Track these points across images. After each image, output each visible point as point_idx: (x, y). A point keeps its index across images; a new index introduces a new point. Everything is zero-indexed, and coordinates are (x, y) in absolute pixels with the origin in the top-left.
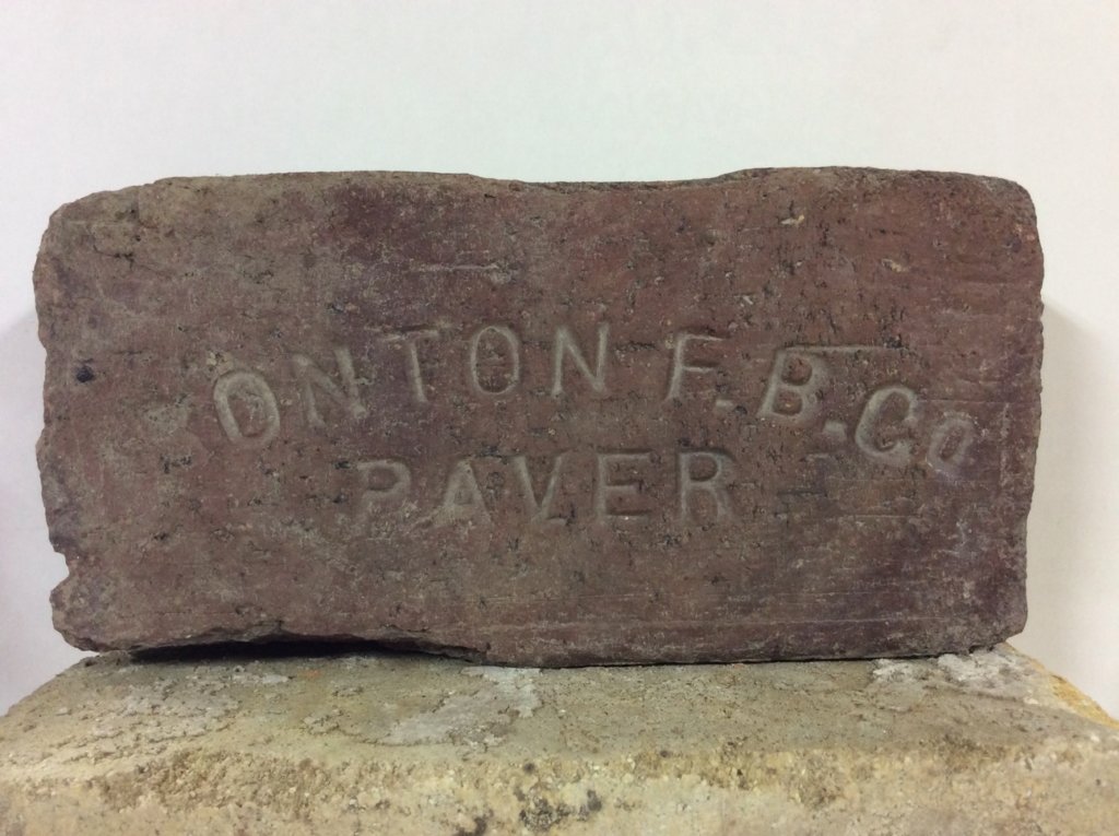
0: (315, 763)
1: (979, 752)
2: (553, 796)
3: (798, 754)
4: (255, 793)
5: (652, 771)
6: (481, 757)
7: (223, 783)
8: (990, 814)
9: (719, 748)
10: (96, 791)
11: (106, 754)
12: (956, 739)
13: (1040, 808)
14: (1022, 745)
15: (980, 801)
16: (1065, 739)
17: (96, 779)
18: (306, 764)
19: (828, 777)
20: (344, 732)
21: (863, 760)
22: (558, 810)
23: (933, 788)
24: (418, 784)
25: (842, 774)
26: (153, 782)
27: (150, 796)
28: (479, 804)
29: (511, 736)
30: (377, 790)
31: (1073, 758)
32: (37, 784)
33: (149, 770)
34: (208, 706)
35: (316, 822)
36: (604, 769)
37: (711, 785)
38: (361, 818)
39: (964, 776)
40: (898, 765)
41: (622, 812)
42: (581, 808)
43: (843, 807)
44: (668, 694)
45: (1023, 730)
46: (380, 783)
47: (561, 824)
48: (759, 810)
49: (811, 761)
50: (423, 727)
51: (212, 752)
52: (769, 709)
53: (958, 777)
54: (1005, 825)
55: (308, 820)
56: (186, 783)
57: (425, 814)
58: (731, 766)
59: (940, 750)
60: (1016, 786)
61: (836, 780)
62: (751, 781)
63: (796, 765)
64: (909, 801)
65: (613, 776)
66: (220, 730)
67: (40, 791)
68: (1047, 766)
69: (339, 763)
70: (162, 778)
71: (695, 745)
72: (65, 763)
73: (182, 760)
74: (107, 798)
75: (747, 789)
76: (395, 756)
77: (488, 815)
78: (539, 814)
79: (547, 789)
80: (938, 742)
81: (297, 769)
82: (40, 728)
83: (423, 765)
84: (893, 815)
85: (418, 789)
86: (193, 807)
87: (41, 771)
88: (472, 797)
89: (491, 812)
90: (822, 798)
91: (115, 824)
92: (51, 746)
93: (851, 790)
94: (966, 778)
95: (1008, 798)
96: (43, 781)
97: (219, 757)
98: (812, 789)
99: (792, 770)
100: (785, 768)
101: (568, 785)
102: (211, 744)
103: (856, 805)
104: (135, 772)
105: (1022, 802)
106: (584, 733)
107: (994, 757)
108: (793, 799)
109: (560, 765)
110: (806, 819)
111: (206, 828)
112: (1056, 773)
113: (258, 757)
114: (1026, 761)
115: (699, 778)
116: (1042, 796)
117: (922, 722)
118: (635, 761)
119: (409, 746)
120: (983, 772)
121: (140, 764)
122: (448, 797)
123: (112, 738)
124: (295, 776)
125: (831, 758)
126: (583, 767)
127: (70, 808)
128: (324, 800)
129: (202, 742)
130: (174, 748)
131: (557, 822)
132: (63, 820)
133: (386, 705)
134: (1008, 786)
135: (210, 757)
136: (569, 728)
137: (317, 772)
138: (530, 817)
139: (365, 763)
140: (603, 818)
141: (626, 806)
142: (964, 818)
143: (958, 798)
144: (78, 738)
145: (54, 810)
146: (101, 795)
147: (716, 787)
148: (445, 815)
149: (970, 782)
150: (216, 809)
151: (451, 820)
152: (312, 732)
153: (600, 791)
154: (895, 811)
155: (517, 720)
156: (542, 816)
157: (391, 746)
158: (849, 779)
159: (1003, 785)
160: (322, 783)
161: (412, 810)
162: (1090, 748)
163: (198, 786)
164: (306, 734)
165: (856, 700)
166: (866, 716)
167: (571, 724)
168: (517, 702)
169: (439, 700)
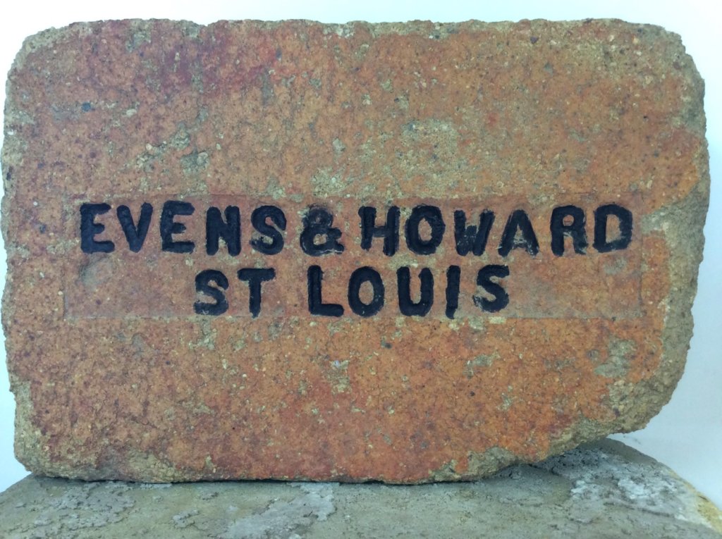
20: (198, 529)
29: (308, 534)
34: (114, 504)
44: (424, 505)
50: (252, 526)
92: (5, 531)
123: (45, 526)
129: (103, 532)
130: (84, 535)
144: (24, 525)
152: (176, 526)
155: (315, 523)
164: (172, 528)
165: (554, 512)
166: (558, 527)
167: (352, 527)
168: (318, 509)
169: (266, 505)
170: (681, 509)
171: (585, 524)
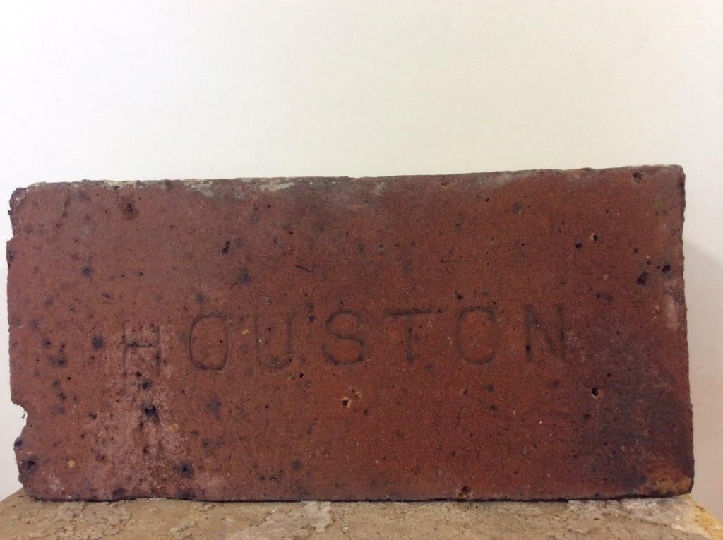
34: (110, 516)
44: (422, 516)
123: (42, 538)
133: (228, 519)
155: (313, 535)
165: (552, 523)
167: (350, 539)
168: (316, 520)
169: (264, 516)
170: (678, 519)
171: (584, 534)
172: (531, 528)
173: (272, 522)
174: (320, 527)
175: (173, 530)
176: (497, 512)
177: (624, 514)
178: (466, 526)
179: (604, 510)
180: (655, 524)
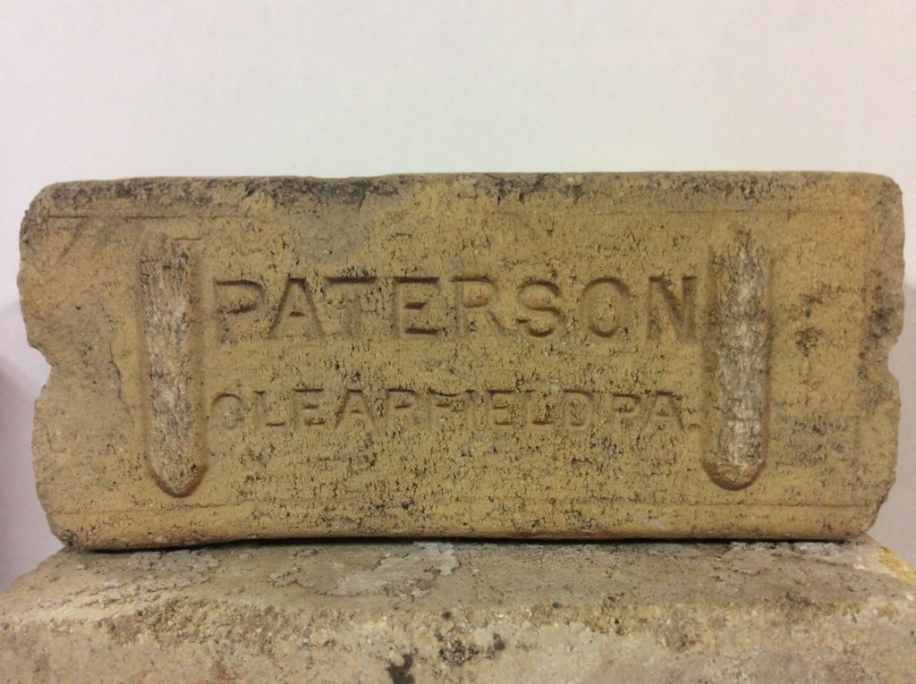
0: (277, 609)
1: (814, 608)
2: (466, 638)
3: (664, 606)
4: (230, 632)
5: (546, 619)
6: (408, 607)
7: (204, 624)
8: (822, 657)
9: (601, 602)
10: (104, 629)
11: (113, 601)
12: (795, 596)
13: (864, 654)
14: (850, 602)
15: (813, 646)
16: (885, 597)
17: (106, 620)
18: (270, 610)
19: (688, 627)
20: (301, 586)
21: (718, 612)
22: (470, 648)
23: (775, 636)
24: (358, 627)
25: (701, 624)
26: (150, 623)
27: (146, 635)
28: (407, 643)
29: (432, 589)
30: (325, 631)
31: (891, 613)
32: (58, 624)
33: (147, 613)
34: (194, 563)
35: (278, 657)
36: (507, 617)
37: (594, 631)
38: (313, 654)
39: (801, 626)
40: (746, 617)
41: (521, 650)
42: (488, 649)
43: (702, 651)
44: (562, 558)
45: (851, 590)
46: (328, 626)
47: (473, 661)
48: (632, 651)
49: (675, 613)
50: (362, 581)
51: (197, 600)
52: (643, 571)
53: (796, 627)
54: (834, 667)
55: (271, 654)
56: (175, 624)
57: (363, 651)
58: (610, 616)
59: (782, 605)
60: (844, 635)
61: (695, 628)
62: (626, 628)
63: (663, 616)
64: (755, 647)
65: (513, 623)
66: (203, 582)
67: (61, 629)
68: (870, 620)
69: (295, 610)
70: (158, 621)
71: (581, 599)
72: (81, 607)
73: (172, 606)
74: (113, 635)
75: (623, 635)
76: (341, 605)
77: (414, 652)
78: (455, 652)
79: (460, 632)
80: (780, 598)
81: (262, 614)
82: (62, 580)
83: (362, 612)
84: (743, 657)
85: (358, 631)
86: (181, 642)
87: (62, 613)
88: (401, 638)
89: (416, 650)
90: (684, 643)
91: (120, 656)
92: (70, 594)
93: (708, 637)
94: (804, 628)
95: (838, 645)
96: (63, 621)
97: (202, 604)
98: (676, 636)
99: (659, 620)
100: (654, 618)
101: (478, 630)
102: (195, 594)
103: (712, 649)
104: (135, 615)
105: (849, 649)
106: (492, 588)
107: (826, 612)
108: (661, 643)
109: (472, 614)
110: (671, 660)
111: (190, 660)
112: (878, 625)
113: (232, 604)
114: (852, 614)
115: (583, 625)
116: (865, 644)
117: (768, 583)
118: (532, 611)
119: (352, 596)
120: (816, 624)
121: (141, 609)
122: (382, 637)
123: (119, 587)
124: (260, 621)
125: (691, 610)
126: (490, 616)
127: (84, 643)
128: (283, 639)
129: (189, 592)
130: (166, 596)
131: (469, 659)
132: (79, 652)
133: (335, 564)
134: (837, 635)
135: (195, 604)
136: (480, 583)
137: (279, 616)
138: (447, 654)
139: (316, 610)
140: (505, 656)
141: (524, 647)
142: (801, 661)
143: (796, 645)
144: (92, 588)
145: (71, 644)
146: (108, 633)
147: (597, 632)
148: (379, 651)
149: (806, 631)
150: (199, 645)
151: (384, 656)
152: (276, 585)
153: (502, 634)
154: (744, 654)
155: (439, 578)
156: (457, 654)
157: (337, 596)
158: (706, 628)
159: (833, 634)
160: (282, 626)
161: (353, 648)
162: (905, 605)
163: (185, 627)
164: (271, 586)
165: (714, 564)
166: (722, 578)
167: (482, 581)
168: (439, 563)
169: (377, 560)
170: (859, 559)
171: (753, 575)
172: (691, 569)
173: (388, 565)
174: (446, 570)
175: (273, 576)
176: (648, 554)
177: (797, 555)
178: (614, 568)
179: (773, 551)
180: (833, 564)
